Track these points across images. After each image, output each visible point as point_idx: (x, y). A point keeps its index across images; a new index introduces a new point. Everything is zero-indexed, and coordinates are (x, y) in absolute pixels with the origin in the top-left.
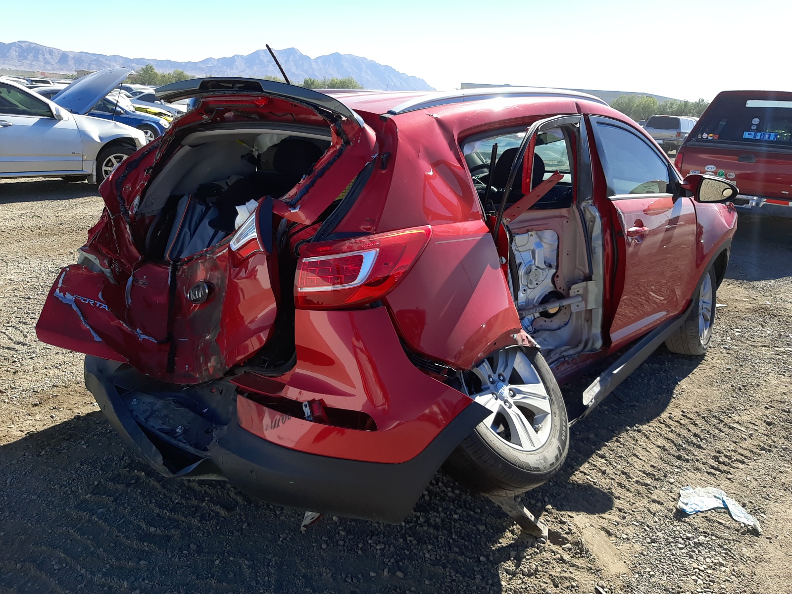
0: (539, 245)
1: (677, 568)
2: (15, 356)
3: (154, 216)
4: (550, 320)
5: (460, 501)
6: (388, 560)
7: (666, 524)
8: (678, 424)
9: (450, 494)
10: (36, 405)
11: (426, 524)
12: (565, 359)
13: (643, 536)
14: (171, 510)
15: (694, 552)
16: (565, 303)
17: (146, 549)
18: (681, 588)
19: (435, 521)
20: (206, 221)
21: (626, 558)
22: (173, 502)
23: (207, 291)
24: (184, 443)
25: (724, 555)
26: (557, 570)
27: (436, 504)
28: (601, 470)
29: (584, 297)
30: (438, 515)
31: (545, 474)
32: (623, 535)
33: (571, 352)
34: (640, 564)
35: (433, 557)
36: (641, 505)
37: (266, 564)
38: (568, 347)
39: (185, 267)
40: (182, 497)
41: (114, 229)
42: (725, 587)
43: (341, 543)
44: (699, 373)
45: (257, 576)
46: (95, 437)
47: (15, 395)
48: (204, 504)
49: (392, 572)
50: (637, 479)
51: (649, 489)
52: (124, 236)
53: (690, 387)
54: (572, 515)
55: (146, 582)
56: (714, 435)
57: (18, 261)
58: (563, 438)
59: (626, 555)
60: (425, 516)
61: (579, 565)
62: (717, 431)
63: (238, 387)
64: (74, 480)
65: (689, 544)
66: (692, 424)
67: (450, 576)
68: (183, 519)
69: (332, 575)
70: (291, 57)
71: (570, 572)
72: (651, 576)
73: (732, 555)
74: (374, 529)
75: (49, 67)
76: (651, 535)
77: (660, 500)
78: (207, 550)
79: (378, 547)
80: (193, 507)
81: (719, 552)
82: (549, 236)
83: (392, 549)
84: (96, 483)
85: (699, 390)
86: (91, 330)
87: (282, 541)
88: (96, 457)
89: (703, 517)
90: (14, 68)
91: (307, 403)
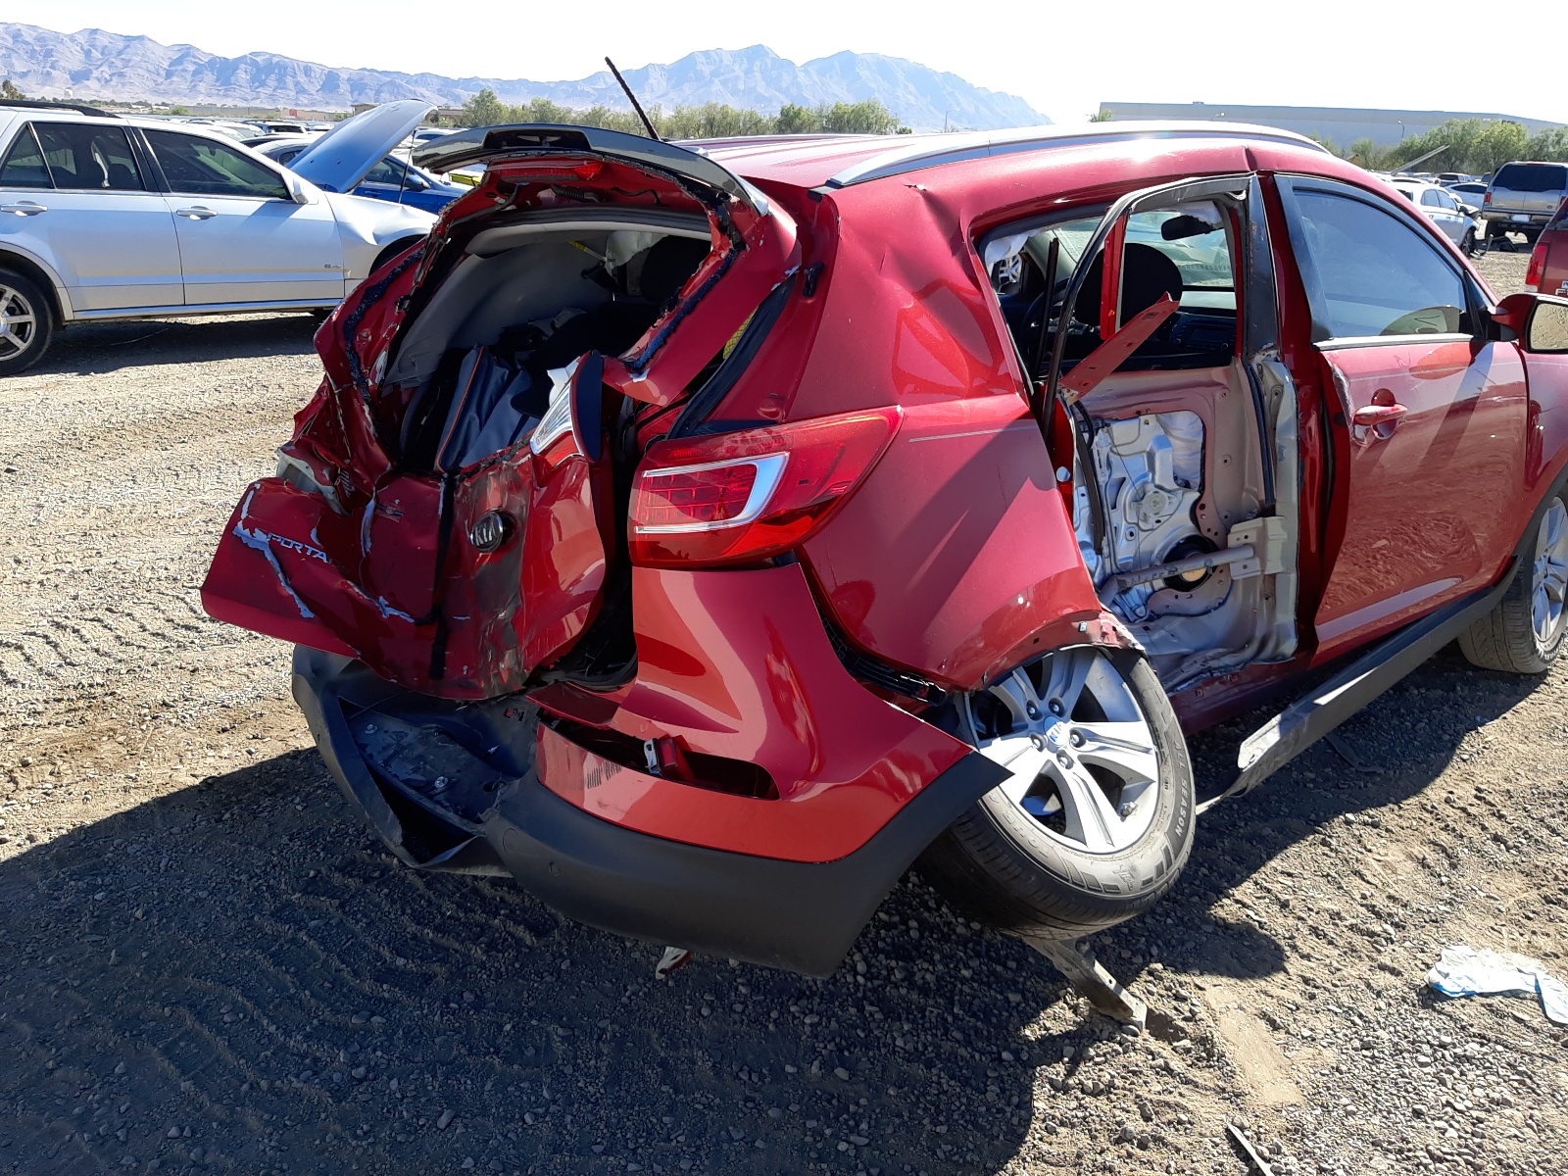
0: (1163, 442)
1: (1408, 1102)
2: (197, 641)
3: (416, 388)
4: (1188, 594)
5: (980, 944)
6: (822, 1045)
7: (1400, 1014)
8: (1463, 815)
9: (960, 930)
10: (224, 730)
11: (906, 984)
12: (1212, 674)
13: (1346, 1035)
14: (437, 929)
15: (1451, 1073)
16: (1218, 560)
17: (386, 995)
18: (1408, 1142)
19: (923, 978)
20: (508, 397)
21: (1301, 1075)
22: (443, 915)
23: (501, 529)
24: (445, 807)
25: (1516, 1084)
26: (1153, 1089)
27: (931, 948)
28: (1279, 899)
29: (1259, 549)
30: (931, 968)
31: (1131, 901)
32: (1303, 1029)
33: (1228, 660)
34: (1328, 1089)
35: (910, 1047)
36: (1354, 973)
37: (596, 1037)
38: (1221, 650)
39: (467, 484)
40: (459, 906)
41: (340, 412)
42: (1504, 1148)
43: (739, 1008)
44: (1528, 711)
45: (576, 1058)
46: (319, 792)
47: (190, 712)
48: (497, 921)
49: (827, 1066)
50: (1354, 921)
51: (1376, 942)
52: (360, 426)
53: (1505, 738)
54: (1202, 986)
55: (379, 1053)
56: (1536, 840)
57: (219, 468)
58: (1179, 831)
59: (1302, 1068)
60: (905, 969)
61: (1200, 1081)
62: (1545, 832)
63: (542, 709)
64: (274, 867)
65: (1443, 1056)
66: (1494, 814)
67: (939, 1083)
68: (457, 946)
69: (714, 1065)
70: (757, 63)
71: (1181, 1094)
72: (1348, 1114)
73: (1534, 1086)
74: (804, 987)
75: (304, 99)
76: (1364, 1033)
77: (1395, 965)
78: (493, 1004)
79: (807, 1021)
80: (476, 926)
81: (1507, 1079)
82: (1185, 425)
83: (834, 1024)
84: (312, 873)
85: (1521, 747)
86: (295, 596)
87: (629, 998)
88: (317, 827)
89: (1482, 1005)
90: (242, 104)
91: (651, 742)
